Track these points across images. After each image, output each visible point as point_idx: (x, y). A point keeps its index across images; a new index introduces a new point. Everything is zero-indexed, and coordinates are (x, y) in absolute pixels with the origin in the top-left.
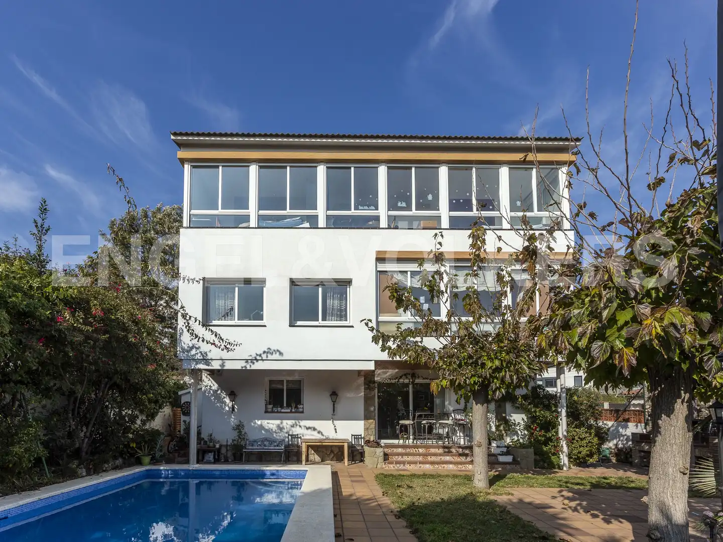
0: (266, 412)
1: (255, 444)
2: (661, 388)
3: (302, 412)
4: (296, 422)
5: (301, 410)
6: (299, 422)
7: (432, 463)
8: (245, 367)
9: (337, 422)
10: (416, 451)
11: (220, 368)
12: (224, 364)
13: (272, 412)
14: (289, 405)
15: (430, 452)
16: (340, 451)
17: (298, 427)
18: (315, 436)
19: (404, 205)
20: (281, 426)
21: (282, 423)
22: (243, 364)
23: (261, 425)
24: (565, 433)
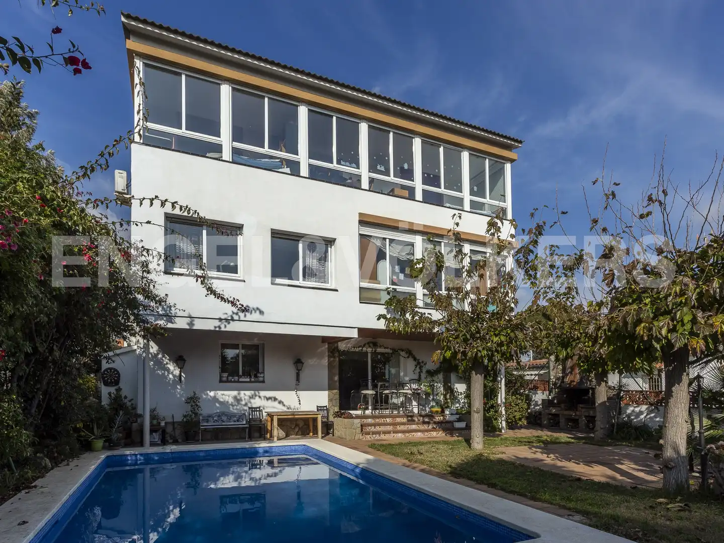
0: (221, 381)
1: (211, 419)
2: (674, 365)
3: (263, 382)
4: (255, 393)
5: (261, 379)
6: (259, 393)
7: (403, 432)
8: (219, 327)
9: (301, 393)
10: (384, 421)
11: (187, 327)
12: (193, 322)
13: (227, 381)
14: (245, 374)
15: (396, 421)
16: (305, 424)
17: (257, 398)
18: (278, 408)
19: (382, 169)
20: (238, 398)
21: (239, 394)
22: (217, 323)
23: (215, 396)
24: (504, 400)
